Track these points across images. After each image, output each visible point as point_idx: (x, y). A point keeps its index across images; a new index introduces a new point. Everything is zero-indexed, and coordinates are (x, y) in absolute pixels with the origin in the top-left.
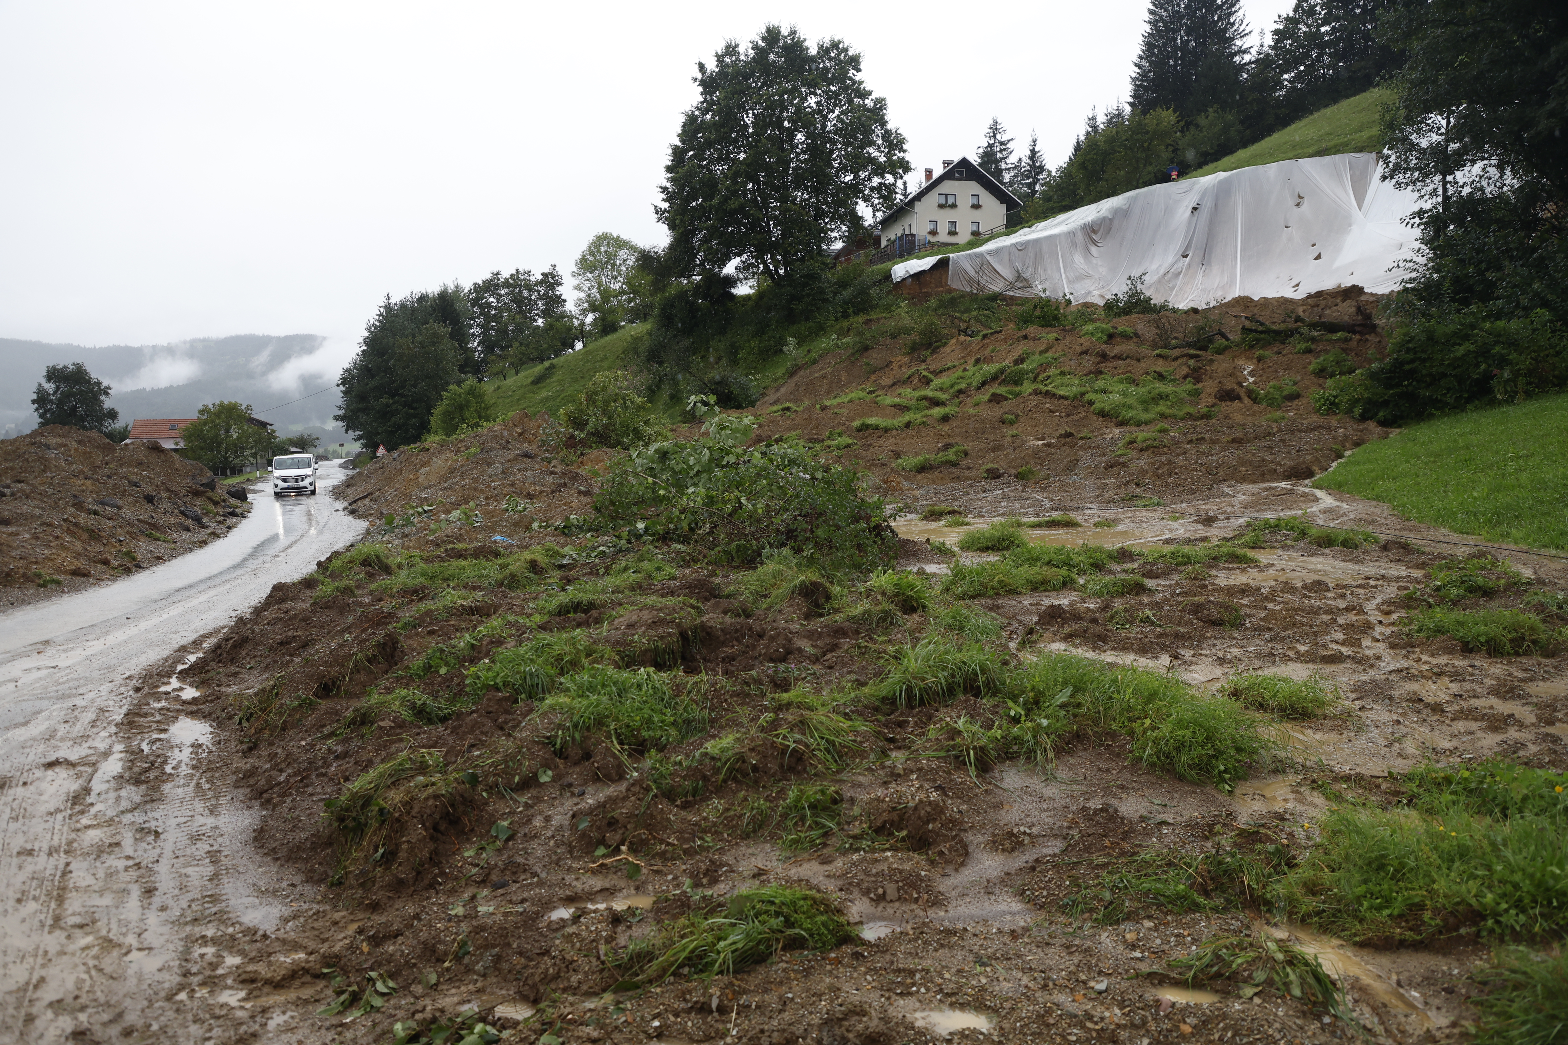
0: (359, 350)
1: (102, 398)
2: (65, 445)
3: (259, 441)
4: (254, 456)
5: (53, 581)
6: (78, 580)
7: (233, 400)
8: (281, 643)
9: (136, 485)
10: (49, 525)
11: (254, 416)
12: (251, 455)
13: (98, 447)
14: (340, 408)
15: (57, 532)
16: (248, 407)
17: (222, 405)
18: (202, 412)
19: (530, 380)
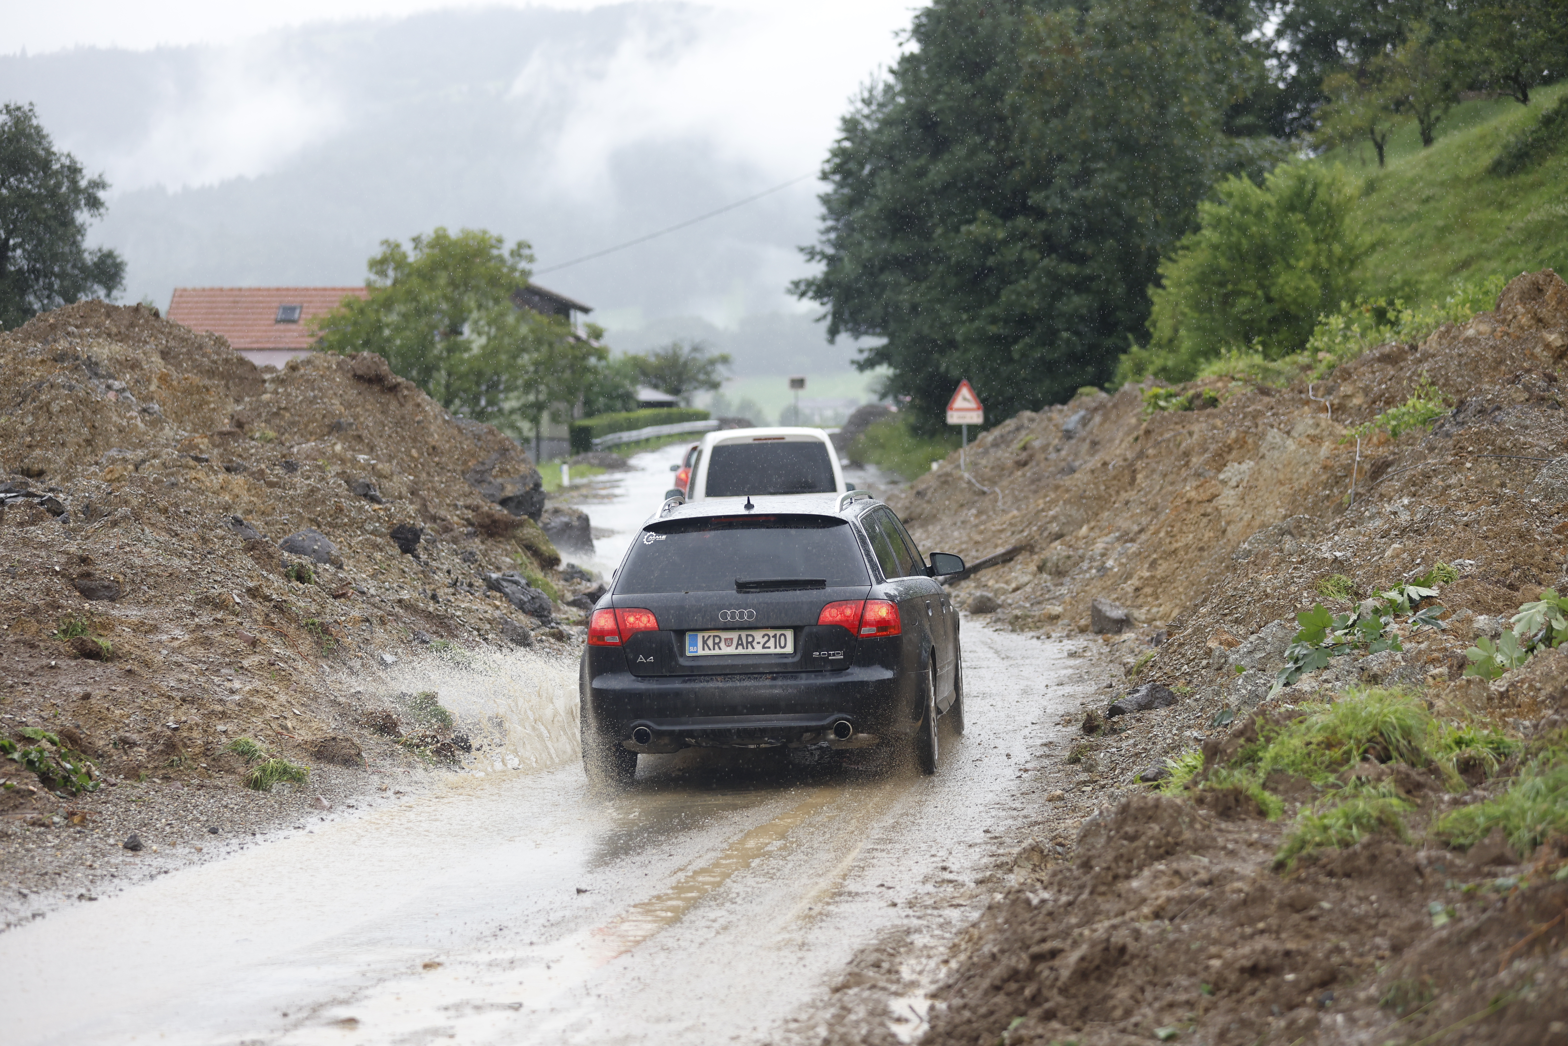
0: (892, 56)
1: (82, 216)
2: (135, 365)
3: (546, 365)
4: (533, 411)
5: (285, 773)
6: (337, 775)
7: (475, 225)
8: (1255, 971)
9: (367, 493)
10: (219, 604)
11: (538, 281)
12: (524, 410)
13: (211, 373)
14: (811, 254)
15: (250, 629)
16: (521, 249)
17: (440, 241)
18: (378, 265)
19: (1486, 159)
